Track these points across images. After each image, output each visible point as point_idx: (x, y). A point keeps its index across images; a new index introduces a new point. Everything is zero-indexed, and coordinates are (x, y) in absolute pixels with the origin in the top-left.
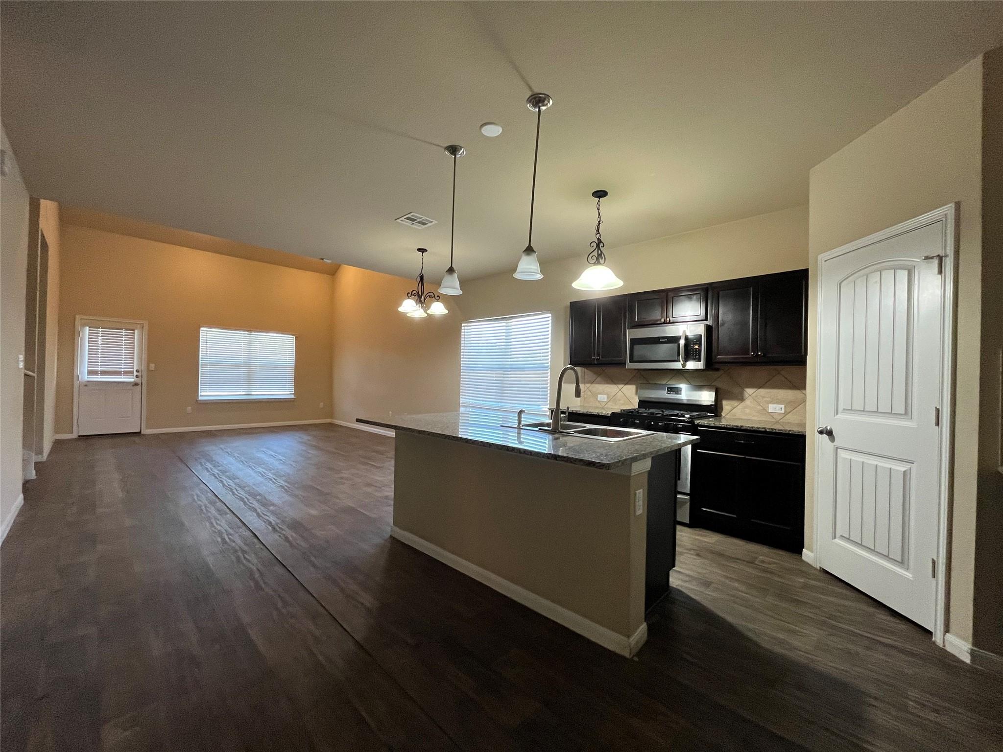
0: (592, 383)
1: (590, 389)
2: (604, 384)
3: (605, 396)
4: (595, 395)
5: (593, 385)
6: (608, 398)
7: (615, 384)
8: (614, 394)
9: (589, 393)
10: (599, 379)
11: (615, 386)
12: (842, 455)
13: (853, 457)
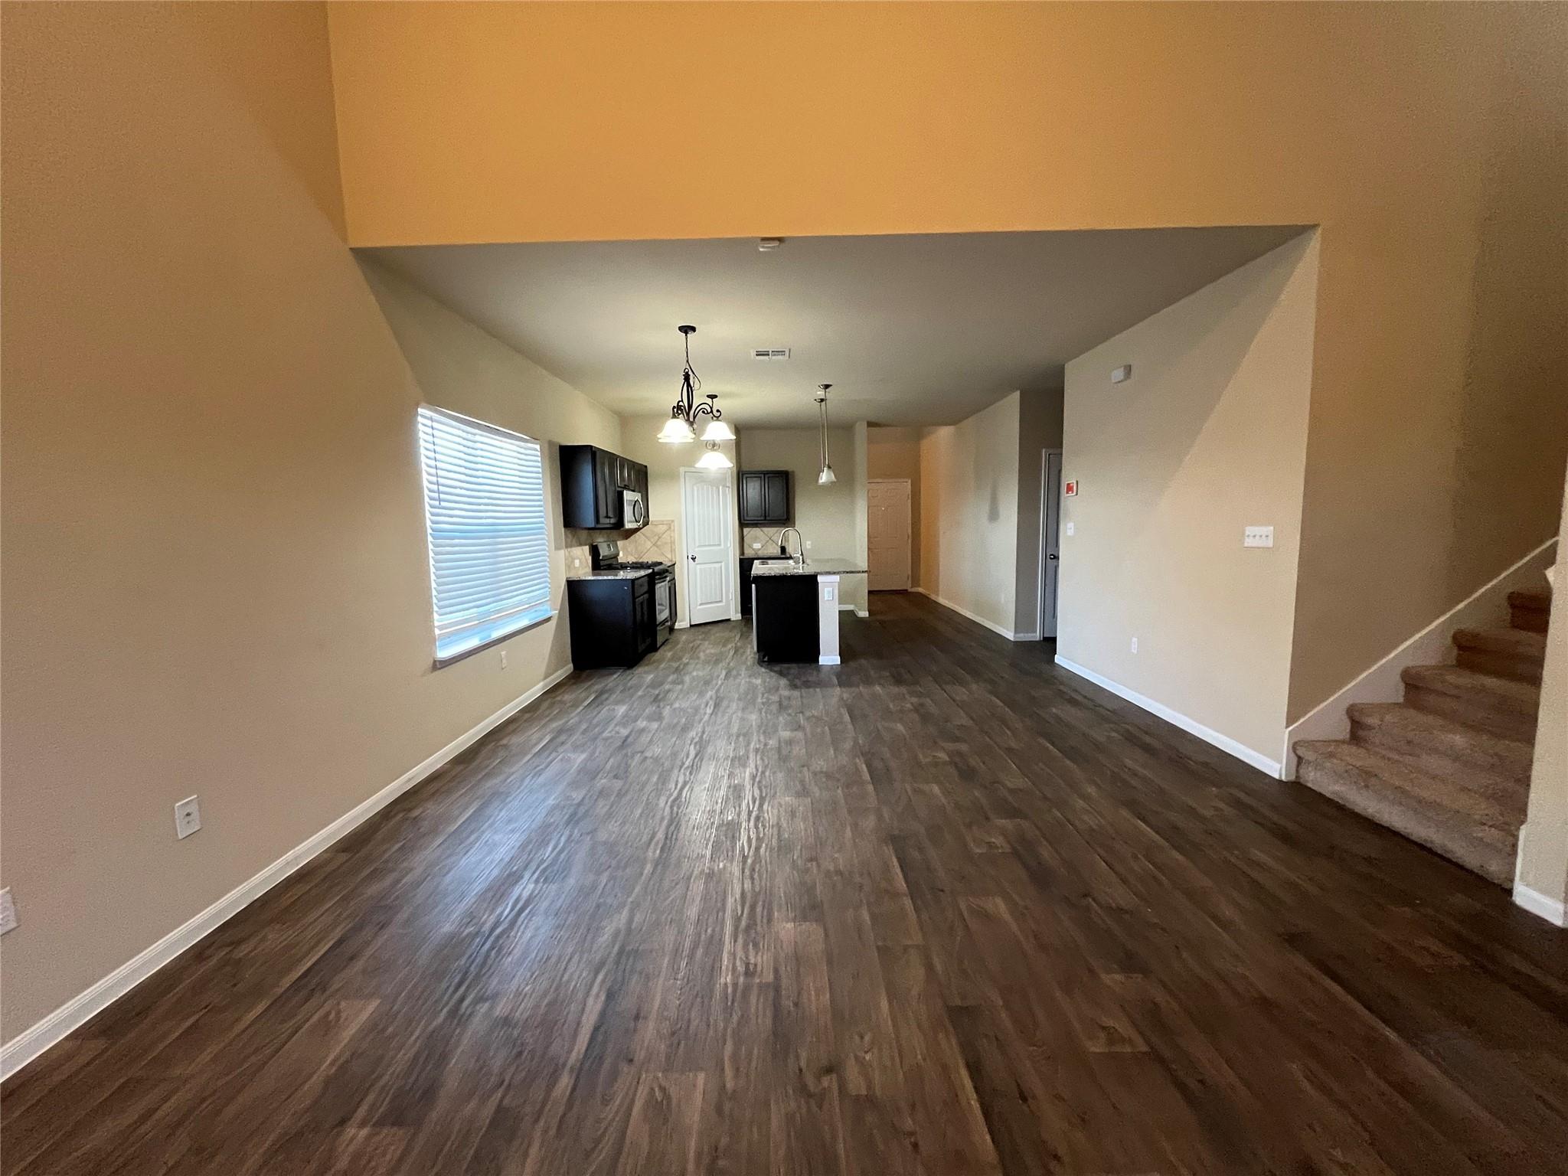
1: (570, 553)
4: (573, 562)
5: (571, 549)
10: (574, 541)
12: (698, 566)
13: (703, 566)
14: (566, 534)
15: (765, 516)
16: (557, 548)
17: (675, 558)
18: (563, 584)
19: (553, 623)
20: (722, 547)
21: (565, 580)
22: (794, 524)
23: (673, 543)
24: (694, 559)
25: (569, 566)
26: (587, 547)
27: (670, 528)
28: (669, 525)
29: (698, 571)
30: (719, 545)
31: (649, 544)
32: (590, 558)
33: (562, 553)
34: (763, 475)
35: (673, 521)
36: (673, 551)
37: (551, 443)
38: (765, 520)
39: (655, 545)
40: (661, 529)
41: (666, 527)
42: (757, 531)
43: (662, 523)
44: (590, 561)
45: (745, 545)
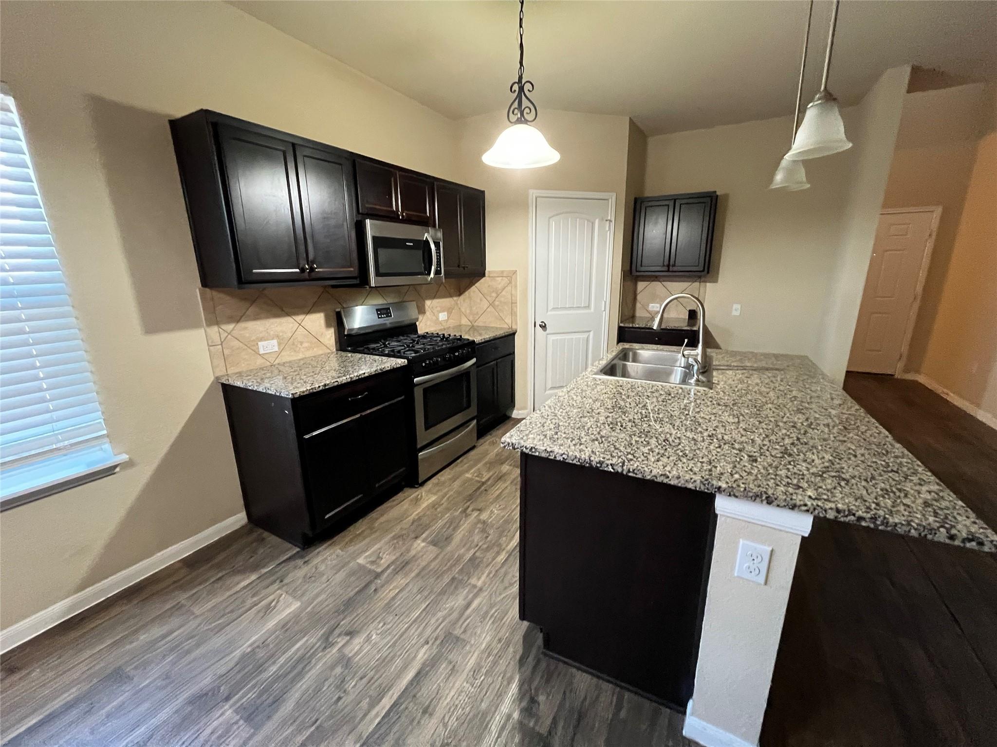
0: (238, 321)
1: (235, 333)
2: (267, 317)
3: (275, 342)
4: (252, 346)
5: (242, 325)
6: (279, 344)
7: (288, 314)
8: (290, 335)
9: (236, 343)
10: (252, 310)
11: (289, 319)
12: (552, 338)
13: (559, 337)
15: (668, 266)
17: (516, 324)
20: (592, 310)
22: (717, 277)
23: (513, 303)
24: (544, 327)
27: (510, 283)
28: (511, 276)
29: (550, 344)
30: (588, 307)
31: (485, 304)
32: (330, 331)
34: (671, 203)
35: (515, 272)
36: (513, 314)
38: (668, 271)
39: (492, 304)
40: (500, 282)
41: (506, 280)
42: (657, 287)
43: (501, 274)
44: (329, 336)
45: (638, 305)
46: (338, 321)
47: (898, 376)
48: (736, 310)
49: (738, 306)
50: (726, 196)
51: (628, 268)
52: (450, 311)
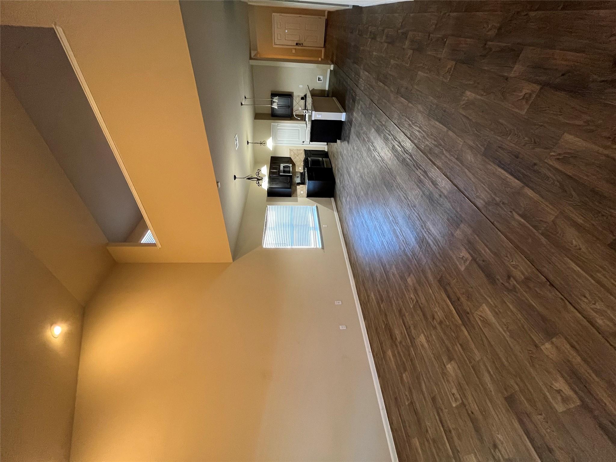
12: (306, 140)
14: (293, 197)
16: (297, 201)
17: (302, 149)
18: (308, 200)
19: (319, 205)
20: (300, 129)
21: (306, 198)
22: (292, 92)
23: (297, 150)
24: (303, 142)
25: (303, 197)
26: (297, 186)
28: (291, 150)
30: (299, 130)
31: (298, 158)
32: (301, 185)
33: (299, 199)
35: (290, 149)
36: (300, 150)
37: (267, 201)
39: (298, 156)
40: (292, 153)
41: (292, 152)
42: (294, 109)
43: (290, 153)
44: (301, 186)
45: (300, 114)
46: (299, 184)
47: (326, 17)
48: (301, 86)
49: (300, 86)
50: (272, 91)
51: (289, 118)
52: (299, 167)
